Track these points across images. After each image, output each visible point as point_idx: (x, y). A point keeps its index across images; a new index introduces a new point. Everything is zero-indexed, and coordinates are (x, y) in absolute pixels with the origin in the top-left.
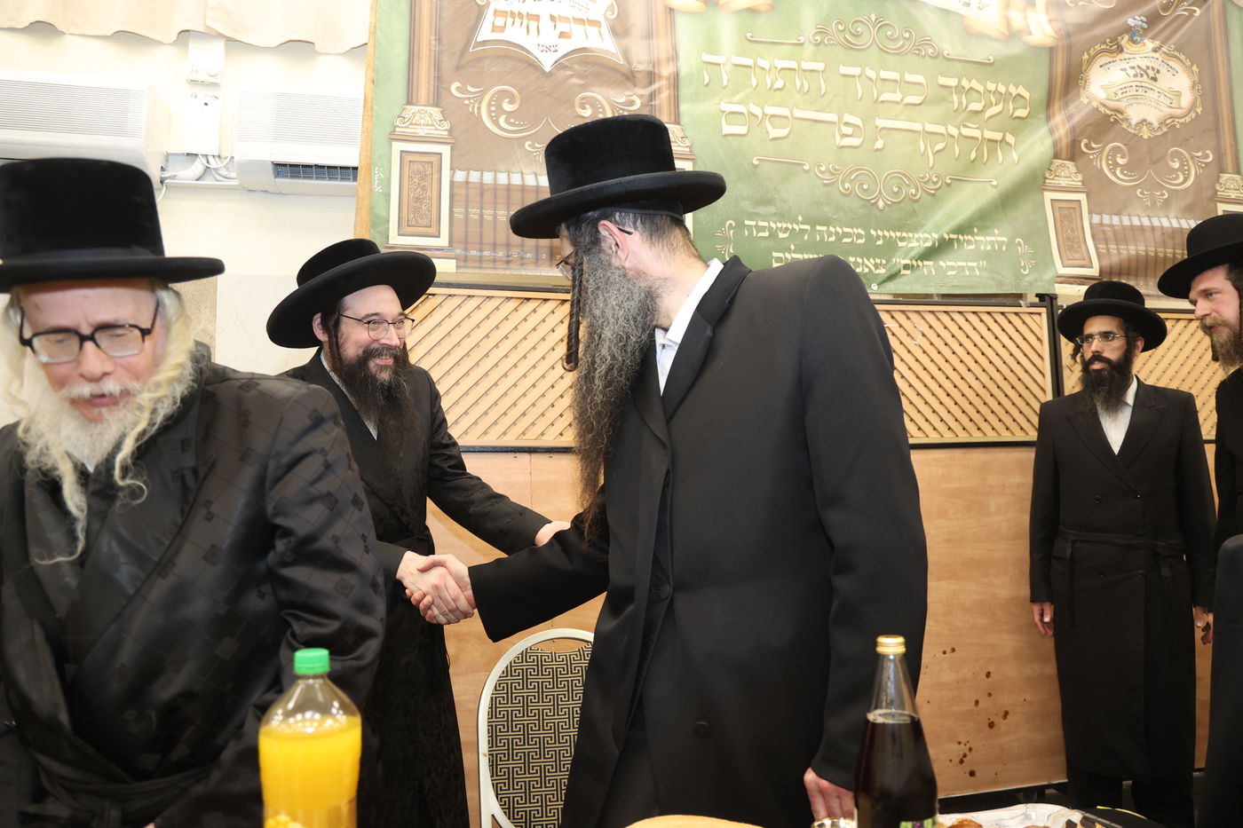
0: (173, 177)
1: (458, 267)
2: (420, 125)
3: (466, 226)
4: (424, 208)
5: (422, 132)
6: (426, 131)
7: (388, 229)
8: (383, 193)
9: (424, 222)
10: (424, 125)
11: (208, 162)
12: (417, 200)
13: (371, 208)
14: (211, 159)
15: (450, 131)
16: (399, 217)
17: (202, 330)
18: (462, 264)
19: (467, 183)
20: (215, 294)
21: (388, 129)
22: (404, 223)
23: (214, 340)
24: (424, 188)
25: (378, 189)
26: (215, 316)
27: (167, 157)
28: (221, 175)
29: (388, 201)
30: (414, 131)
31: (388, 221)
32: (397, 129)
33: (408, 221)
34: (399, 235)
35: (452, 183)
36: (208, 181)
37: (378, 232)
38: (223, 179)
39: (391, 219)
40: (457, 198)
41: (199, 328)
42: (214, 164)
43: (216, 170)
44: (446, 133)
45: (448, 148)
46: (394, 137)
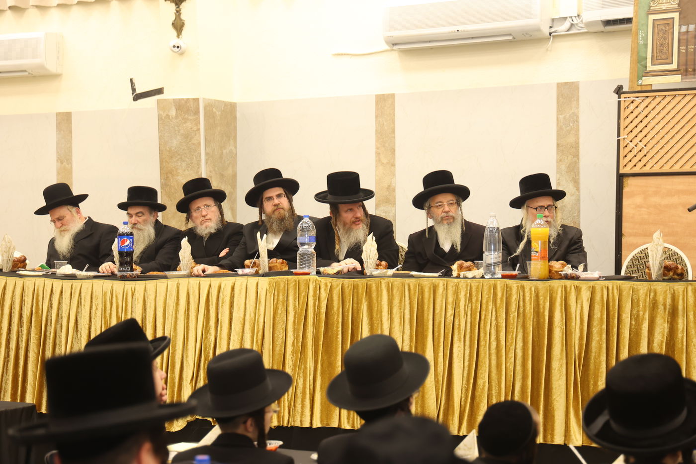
0: (555, 32)
1: (682, 79)
2: (663, 3)
3: (687, 55)
4: (665, 49)
5: (664, 7)
6: (666, 7)
7: (646, 63)
8: (644, 44)
9: (664, 57)
10: (665, 3)
11: (573, 21)
12: (661, 45)
13: (638, 53)
14: (574, 19)
15: (679, 4)
16: (652, 56)
17: (573, 113)
18: (684, 77)
19: (687, 32)
20: (578, 92)
21: (646, 9)
22: (655, 58)
23: (579, 118)
24: (665, 39)
25: (641, 42)
26: (579, 105)
27: (553, 20)
28: (579, 26)
29: (646, 48)
30: (660, 7)
31: (647, 59)
32: (651, 8)
33: (656, 57)
34: (652, 65)
35: (679, 33)
36: (574, 31)
37: (641, 65)
38: (580, 29)
39: (648, 57)
40: (682, 41)
41: (571, 113)
42: (575, 22)
43: (577, 24)
44: (677, 5)
45: (677, 14)
46: (650, 12)
